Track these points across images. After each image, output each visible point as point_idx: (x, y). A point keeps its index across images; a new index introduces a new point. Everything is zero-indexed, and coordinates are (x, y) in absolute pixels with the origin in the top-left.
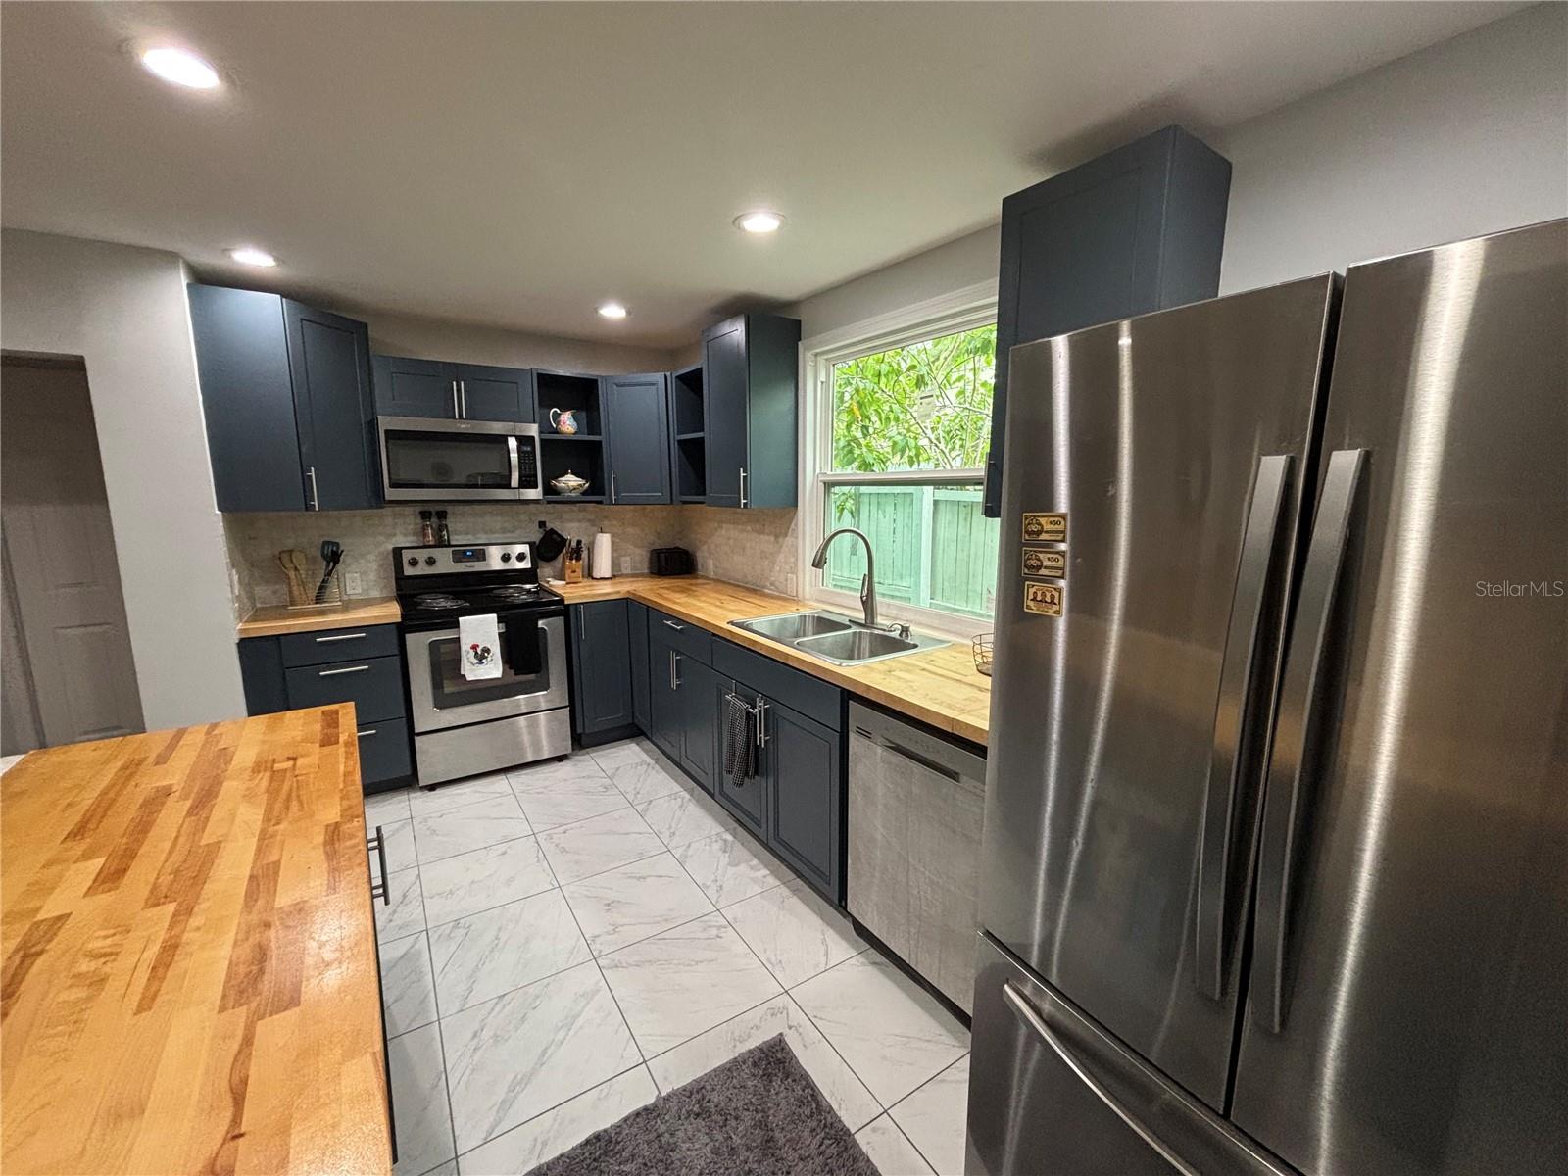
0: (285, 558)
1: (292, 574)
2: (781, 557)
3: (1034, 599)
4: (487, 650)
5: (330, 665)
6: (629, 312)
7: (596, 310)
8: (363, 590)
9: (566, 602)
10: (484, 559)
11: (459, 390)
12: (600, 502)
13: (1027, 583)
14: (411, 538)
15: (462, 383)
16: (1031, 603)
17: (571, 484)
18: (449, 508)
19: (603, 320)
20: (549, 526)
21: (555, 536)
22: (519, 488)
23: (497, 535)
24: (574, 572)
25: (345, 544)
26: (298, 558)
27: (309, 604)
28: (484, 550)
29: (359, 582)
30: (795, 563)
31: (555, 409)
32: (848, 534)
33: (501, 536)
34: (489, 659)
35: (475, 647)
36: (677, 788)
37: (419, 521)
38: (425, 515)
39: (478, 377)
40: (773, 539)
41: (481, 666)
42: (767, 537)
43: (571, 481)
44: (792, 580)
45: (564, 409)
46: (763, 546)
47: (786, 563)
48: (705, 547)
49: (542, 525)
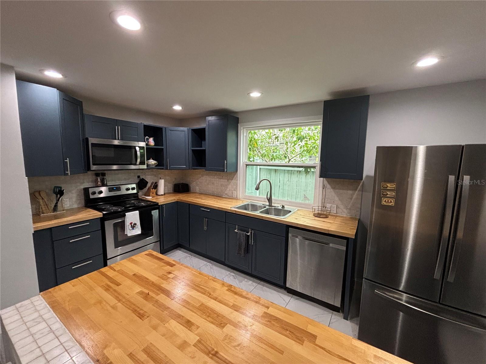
0: (37, 194)
1: (41, 201)
2: (230, 187)
3: (385, 202)
4: (135, 224)
5: (74, 237)
6: (182, 108)
7: (172, 107)
8: (70, 205)
9: (159, 204)
10: (120, 190)
11: (118, 129)
12: (163, 169)
13: (383, 198)
14: (90, 184)
15: (119, 127)
16: (384, 203)
17: (153, 163)
18: (106, 172)
19: (174, 110)
20: (141, 177)
21: (144, 181)
22: (139, 165)
23: (122, 181)
24: (153, 193)
25: (64, 187)
26: (43, 194)
27: (51, 213)
28: (120, 187)
29: (68, 202)
30: (237, 188)
31: (147, 137)
32: (265, 180)
33: (124, 181)
34: (136, 227)
35: (131, 223)
36: (205, 263)
37: (94, 177)
38: (97, 175)
39: (125, 125)
40: (226, 181)
41: (134, 230)
42: (224, 180)
43: (152, 162)
44: (235, 193)
45: (150, 137)
46: (222, 183)
47: (232, 188)
48: (195, 183)
49: (139, 177)
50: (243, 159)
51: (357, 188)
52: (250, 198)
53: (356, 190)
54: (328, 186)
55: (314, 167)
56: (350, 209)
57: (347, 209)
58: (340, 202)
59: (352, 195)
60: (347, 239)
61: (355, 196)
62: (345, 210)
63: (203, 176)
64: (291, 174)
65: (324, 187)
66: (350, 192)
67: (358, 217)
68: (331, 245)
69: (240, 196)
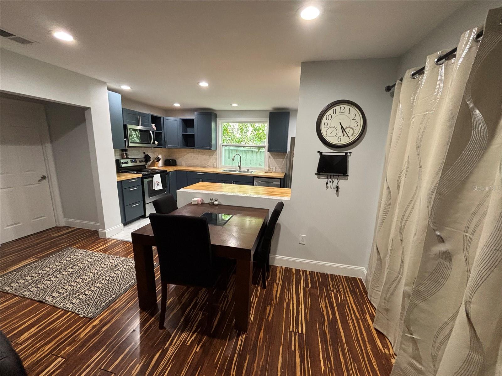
2: (211, 160)
6: (180, 105)
7: (173, 104)
9: (168, 171)
10: (137, 162)
11: (139, 118)
12: (162, 148)
14: (119, 157)
17: (156, 143)
20: (146, 153)
21: (148, 156)
22: (152, 144)
24: (156, 165)
28: (136, 160)
30: (216, 161)
32: (237, 155)
34: (159, 184)
35: (156, 182)
37: (121, 152)
38: (123, 150)
40: (208, 156)
41: (158, 186)
44: (215, 164)
45: (153, 124)
46: (205, 158)
47: (213, 161)
48: (181, 159)
49: (144, 153)
50: (220, 142)
51: (285, 158)
52: (226, 167)
53: (284, 159)
54: (271, 157)
55: (264, 147)
56: (282, 168)
57: (281, 168)
58: (277, 165)
59: (283, 161)
60: (280, 179)
61: (283, 162)
62: (279, 169)
63: (188, 153)
64: (247, 153)
65: (269, 158)
66: (282, 160)
67: (285, 172)
68: (274, 183)
69: (219, 166)
